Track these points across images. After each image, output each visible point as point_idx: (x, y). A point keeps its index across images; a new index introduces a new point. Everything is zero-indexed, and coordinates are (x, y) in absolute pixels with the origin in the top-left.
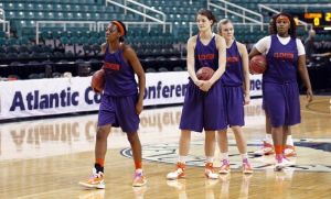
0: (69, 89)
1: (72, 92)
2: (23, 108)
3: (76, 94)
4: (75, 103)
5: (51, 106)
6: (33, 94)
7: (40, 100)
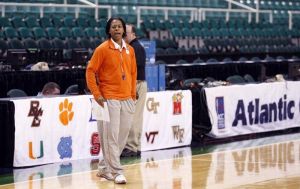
0: (285, 97)
1: (288, 101)
2: (244, 123)
3: (292, 104)
4: (291, 116)
5: (270, 121)
6: (254, 104)
7: (260, 112)
